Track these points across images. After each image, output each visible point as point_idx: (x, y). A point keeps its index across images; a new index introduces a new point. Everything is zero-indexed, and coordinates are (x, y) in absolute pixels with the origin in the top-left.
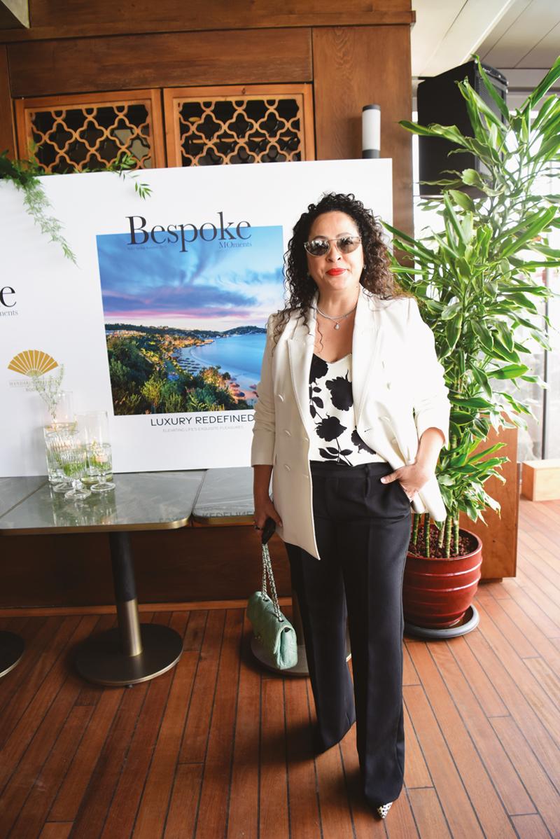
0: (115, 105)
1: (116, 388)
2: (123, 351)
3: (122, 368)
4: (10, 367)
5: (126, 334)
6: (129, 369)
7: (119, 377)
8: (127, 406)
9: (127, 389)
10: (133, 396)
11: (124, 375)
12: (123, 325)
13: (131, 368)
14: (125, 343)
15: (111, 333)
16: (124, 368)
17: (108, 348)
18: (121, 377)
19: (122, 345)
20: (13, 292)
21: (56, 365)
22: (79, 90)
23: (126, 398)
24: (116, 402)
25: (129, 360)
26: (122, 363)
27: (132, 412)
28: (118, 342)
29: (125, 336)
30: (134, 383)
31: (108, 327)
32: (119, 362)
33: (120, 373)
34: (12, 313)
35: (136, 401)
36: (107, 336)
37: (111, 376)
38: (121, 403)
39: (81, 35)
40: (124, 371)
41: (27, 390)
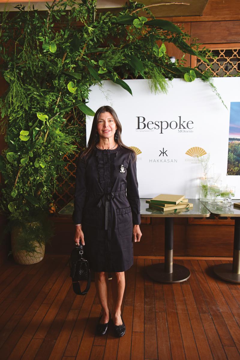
0: (233, 49)
1: (230, 164)
2: (235, 149)
3: (233, 156)
4: (186, 153)
5: (237, 142)
6: (236, 156)
7: (231, 160)
8: (233, 171)
9: (234, 165)
10: (236, 167)
11: (233, 159)
12: (236, 138)
13: (237, 156)
14: (236, 146)
15: (231, 141)
16: (234, 156)
17: (229, 147)
18: (232, 160)
19: (235, 147)
20: (193, 123)
21: (206, 153)
22: (219, 42)
23: (233, 168)
24: (229, 170)
25: (237, 153)
26: (233, 154)
27: (235, 174)
28: (233, 145)
29: (236, 143)
30: (237, 162)
31: (230, 139)
32: (232, 153)
33: (232, 158)
34: (191, 132)
35: (237, 170)
36: (229, 143)
37: (228, 159)
38: (230, 170)
39: (224, 20)
40: (234, 157)
41: (192, 163)
